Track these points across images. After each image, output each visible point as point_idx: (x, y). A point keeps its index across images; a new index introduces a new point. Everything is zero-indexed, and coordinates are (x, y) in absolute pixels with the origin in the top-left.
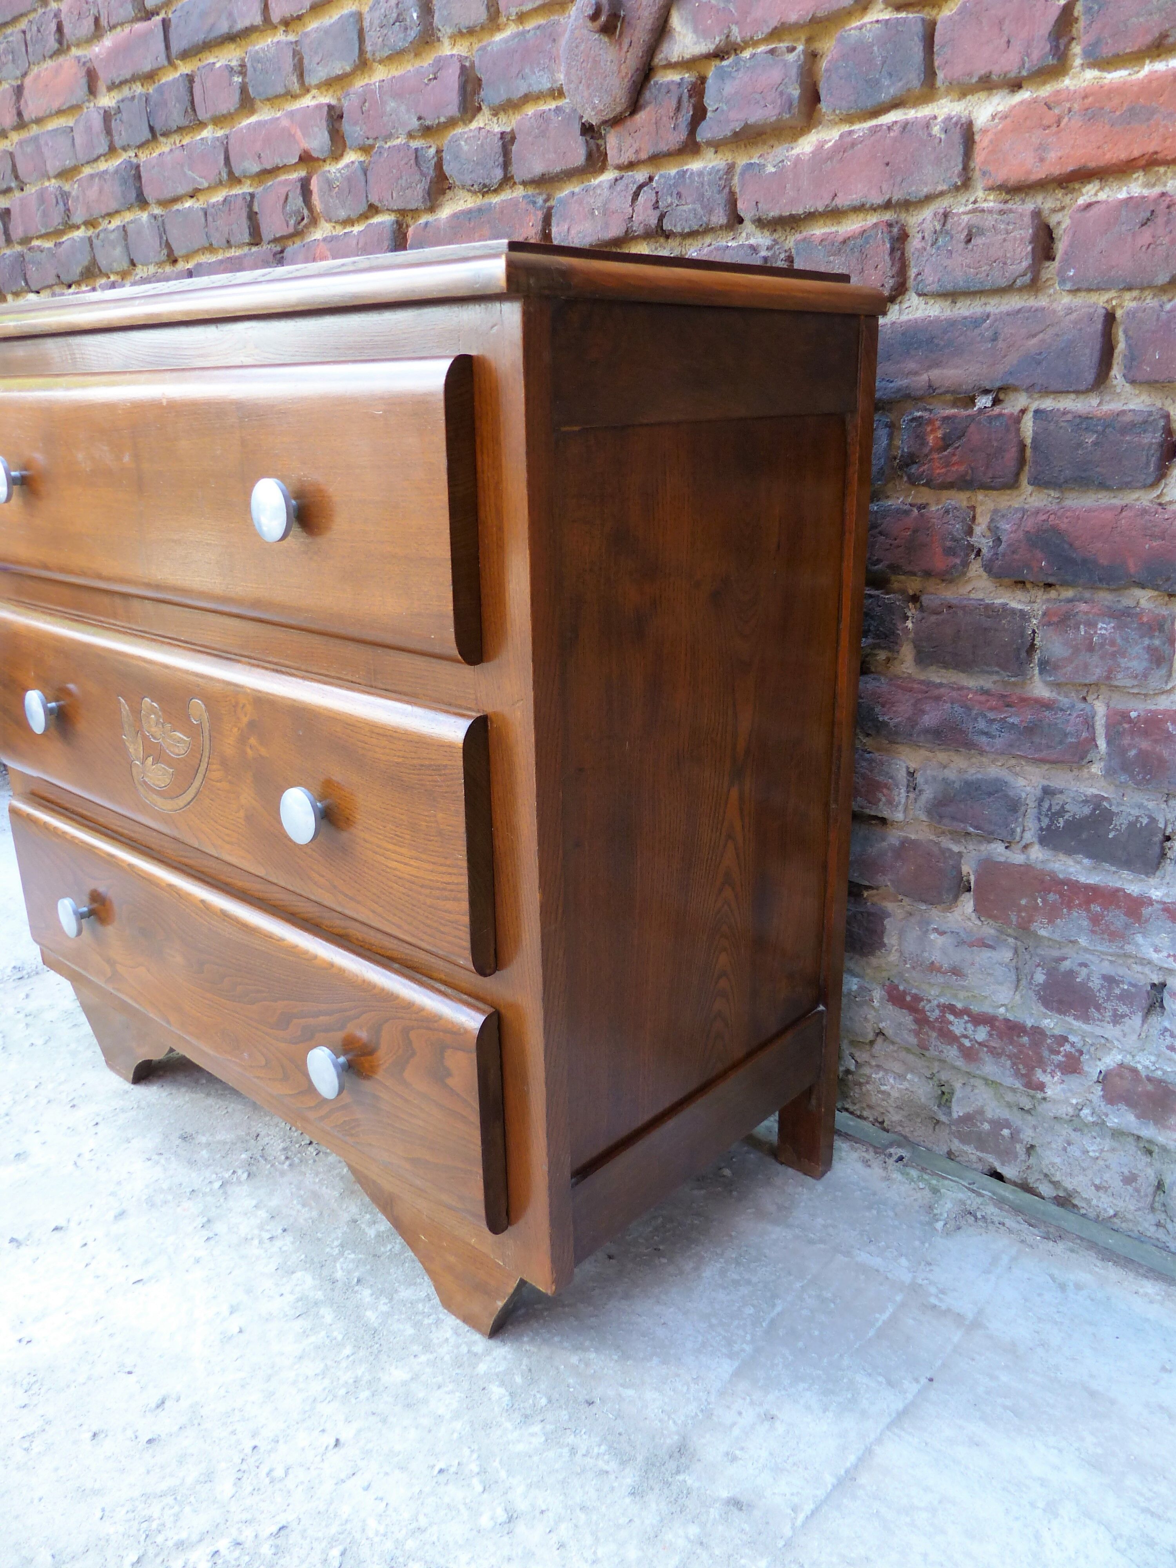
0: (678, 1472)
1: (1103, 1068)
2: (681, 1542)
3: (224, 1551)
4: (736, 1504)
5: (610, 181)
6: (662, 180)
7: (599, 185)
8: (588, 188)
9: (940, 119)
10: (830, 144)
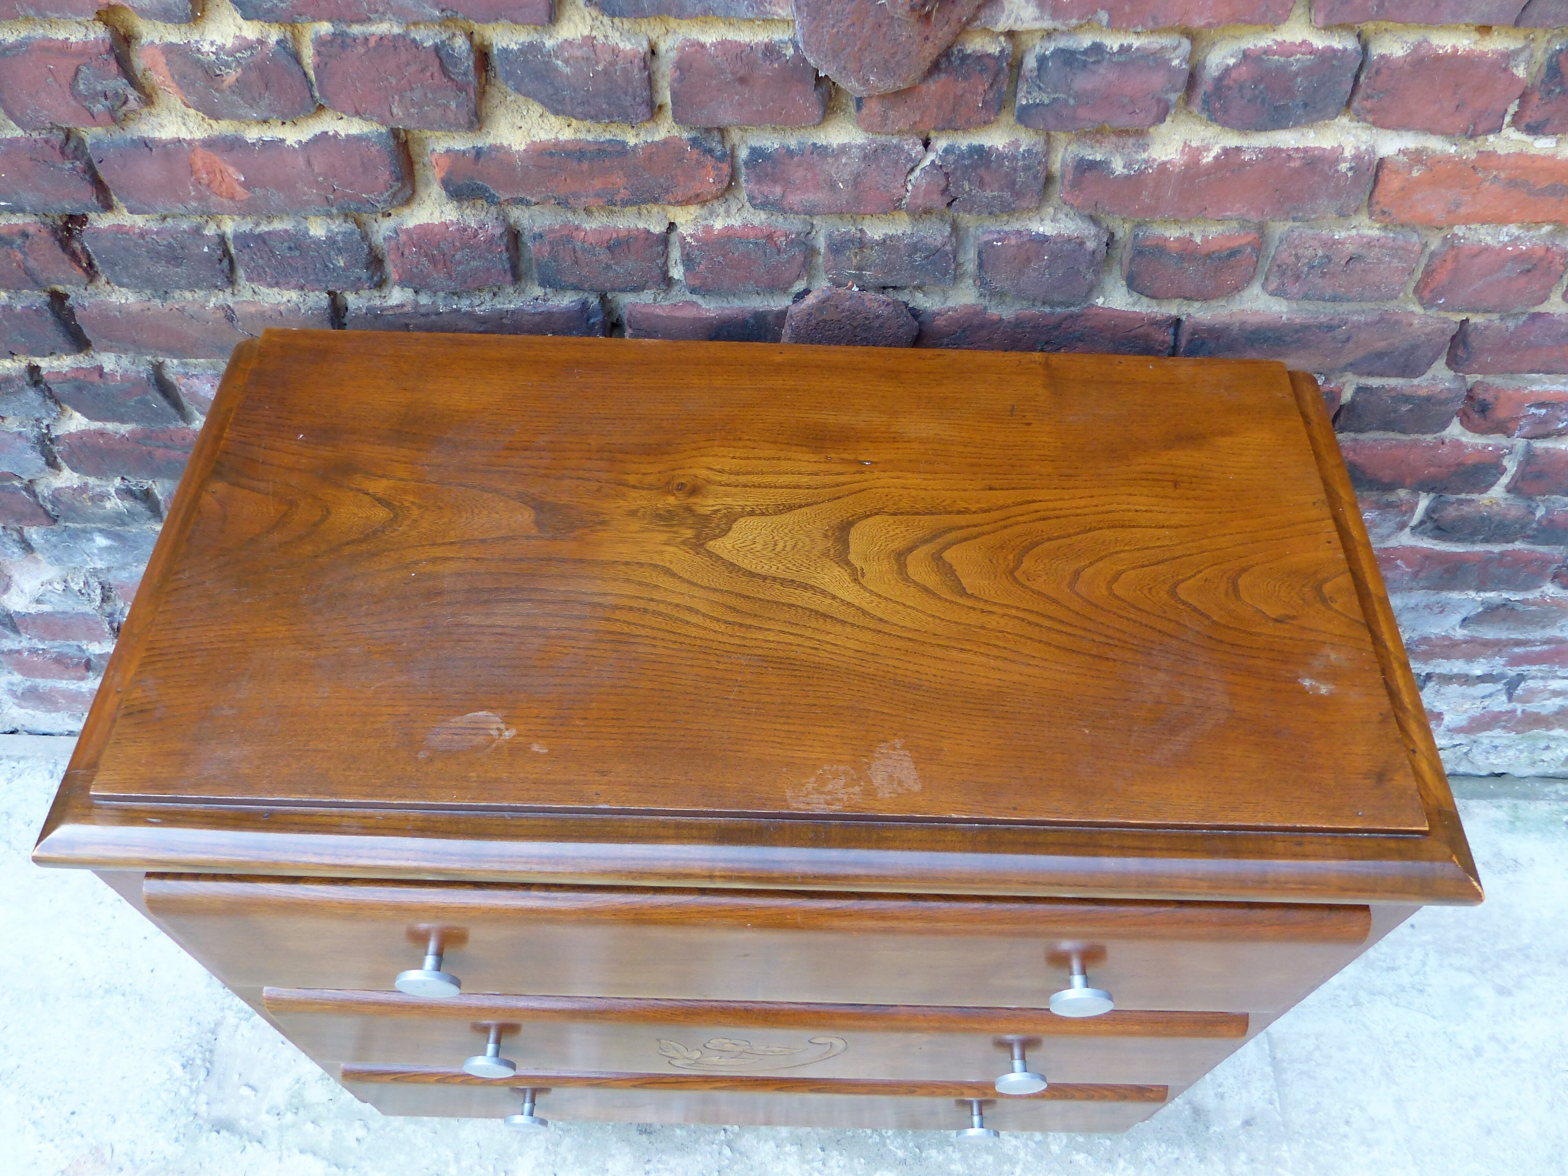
5: (862, 147)
6: (951, 158)
7: (844, 149)
8: (822, 151)
9: (1348, 153)
10: (1208, 158)
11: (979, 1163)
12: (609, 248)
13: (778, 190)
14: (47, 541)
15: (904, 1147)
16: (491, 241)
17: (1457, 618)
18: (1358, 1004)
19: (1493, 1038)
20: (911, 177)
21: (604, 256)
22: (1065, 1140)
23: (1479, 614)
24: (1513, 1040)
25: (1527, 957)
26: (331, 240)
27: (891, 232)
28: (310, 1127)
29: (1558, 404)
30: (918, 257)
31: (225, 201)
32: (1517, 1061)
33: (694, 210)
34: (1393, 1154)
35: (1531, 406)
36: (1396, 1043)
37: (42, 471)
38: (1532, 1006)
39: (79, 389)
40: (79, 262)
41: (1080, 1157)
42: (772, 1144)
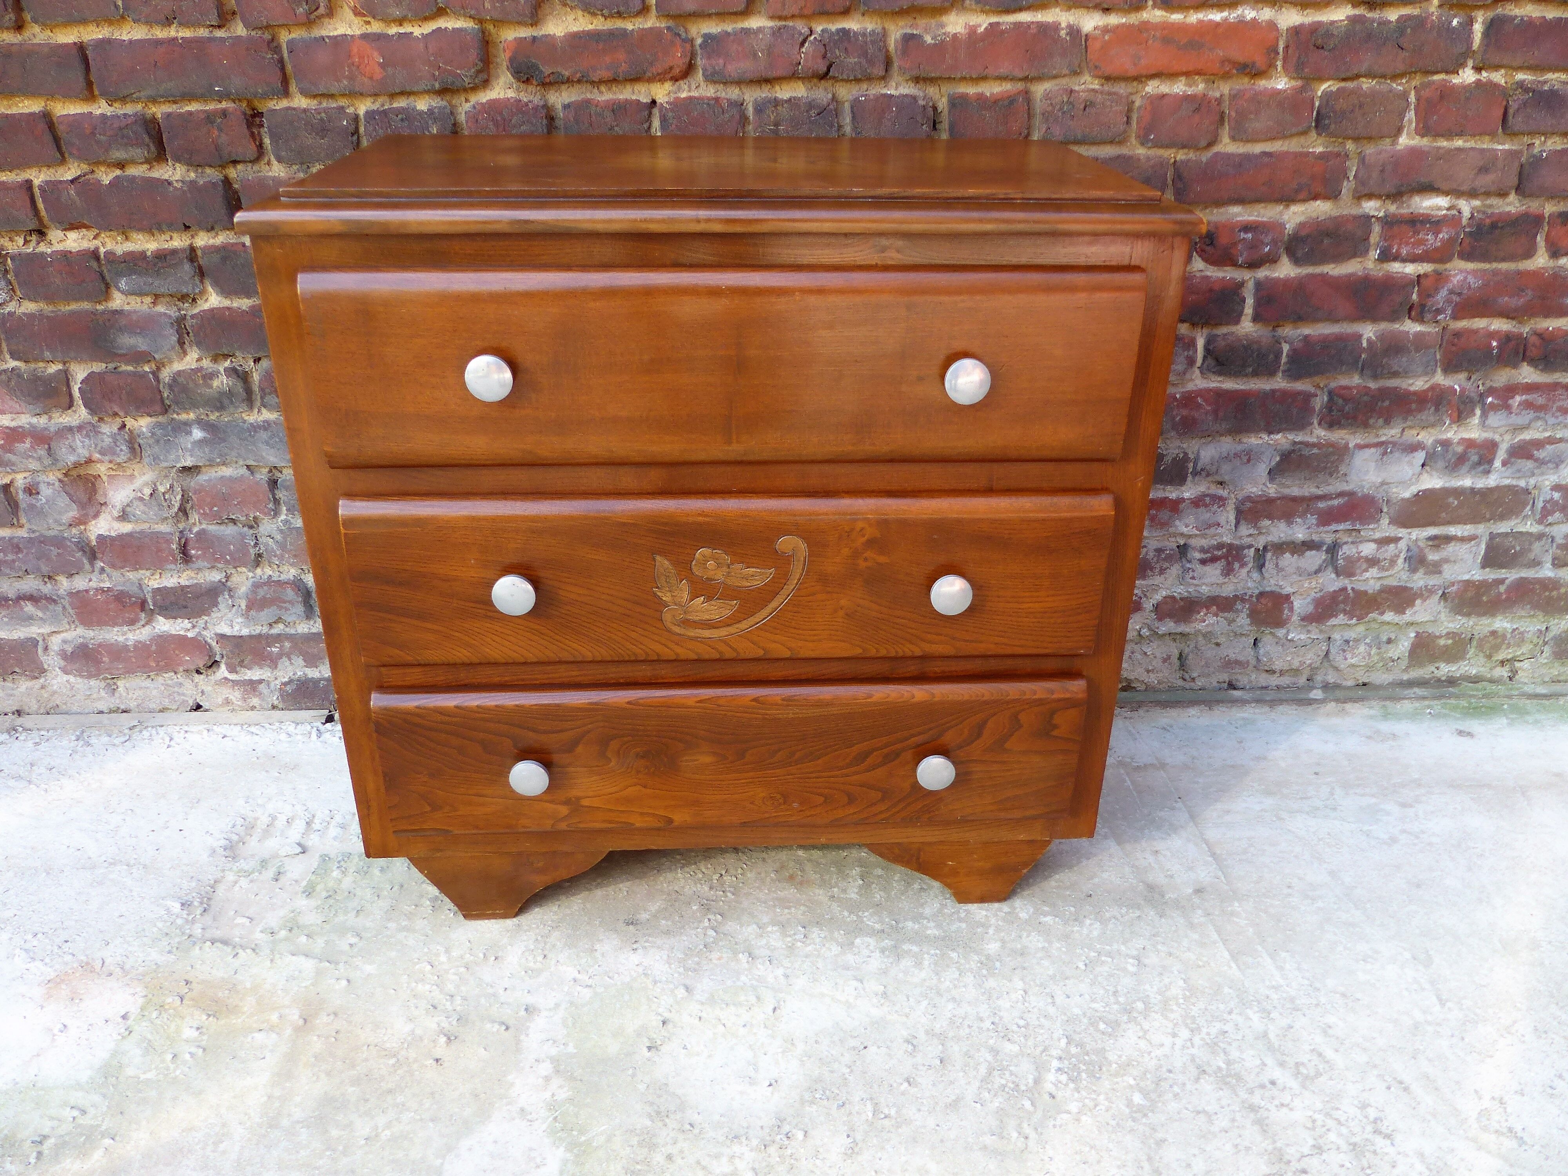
0: (1163, 896)
1: (1155, 602)
2: (1202, 919)
3: (1061, 1066)
4: (1199, 891)
5: (772, 28)
6: (826, 35)
7: (760, 30)
8: (747, 31)
9: (1063, 25)
10: (981, 30)
11: (954, 927)
12: (613, 111)
13: (721, 61)
14: (153, 434)
15: (881, 922)
16: (536, 109)
17: (1262, 469)
18: (1280, 819)
19: (1403, 831)
20: (804, 50)
21: (609, 117)
22: (1032, 910)
23: (1278, 464)
24: (1423, 832)
25: (1420, 785)
26: (431, 111)
27: (794, 95)
28: (304, 939)
29: (1257, 227)
30: (813, 113)
31: (366, 80)
32: (1430, 844)
33: (668, 86)
34: (1335, 903)
35: (1240, 231)
36: (1320, 840)
37: (173, 348)
38: (1432, 812)
39: (224, 259)
40: (254, 140)
41: (1048, 919)
42: (755, 926)
